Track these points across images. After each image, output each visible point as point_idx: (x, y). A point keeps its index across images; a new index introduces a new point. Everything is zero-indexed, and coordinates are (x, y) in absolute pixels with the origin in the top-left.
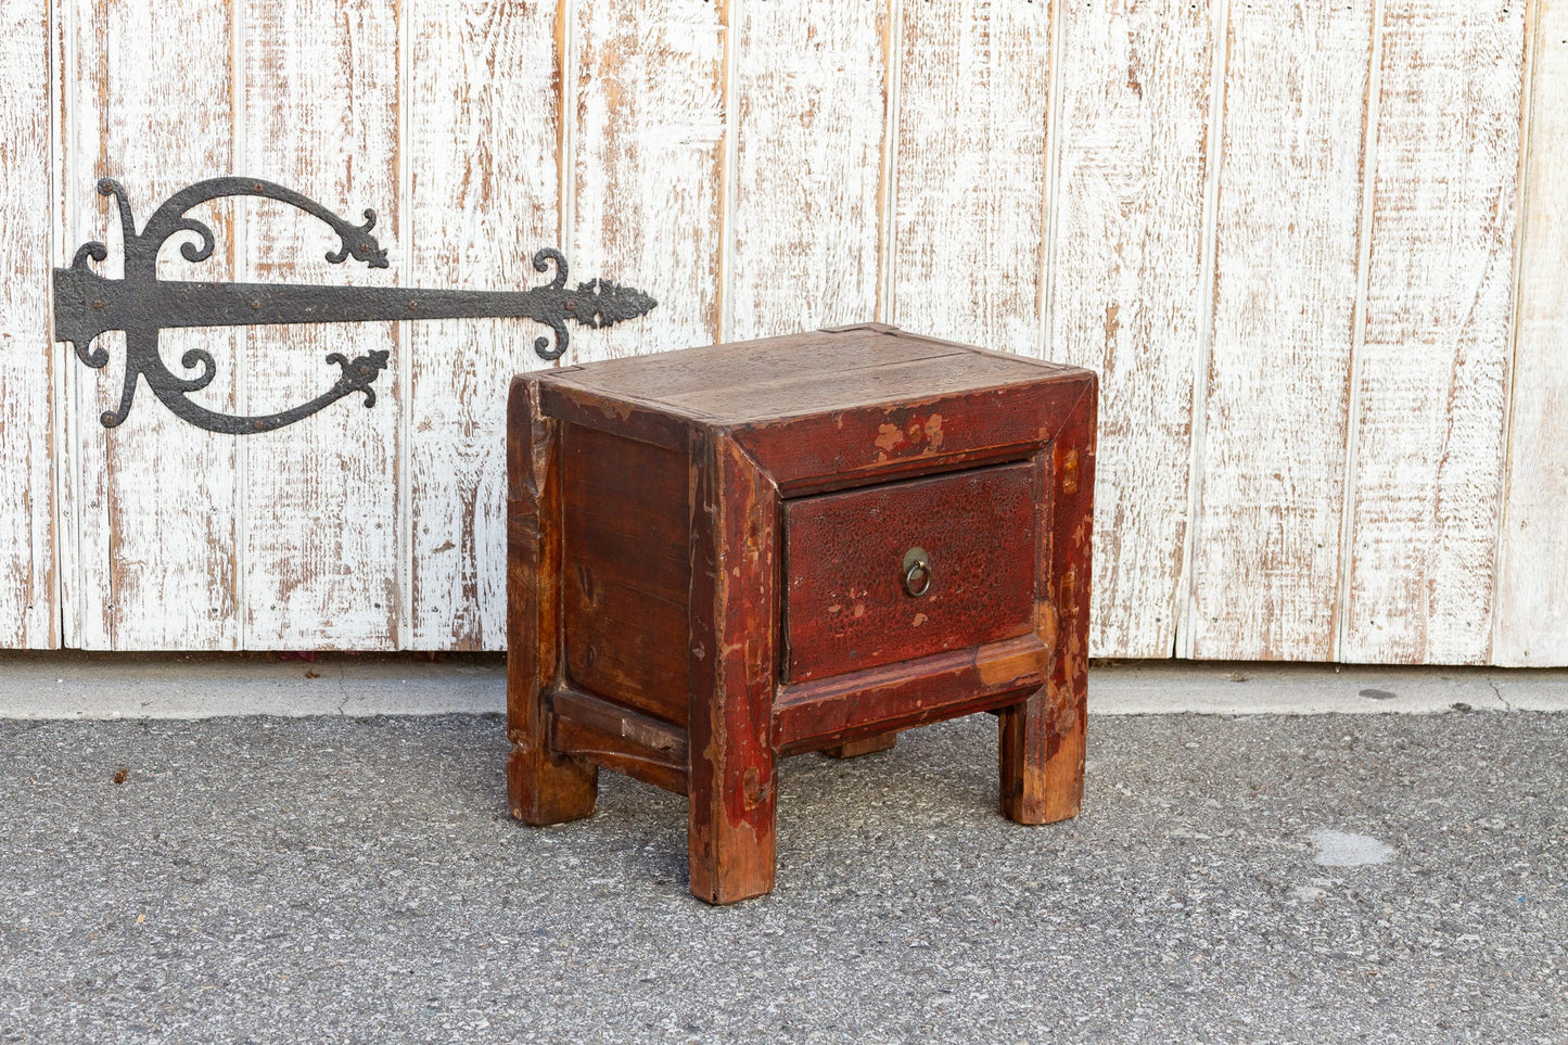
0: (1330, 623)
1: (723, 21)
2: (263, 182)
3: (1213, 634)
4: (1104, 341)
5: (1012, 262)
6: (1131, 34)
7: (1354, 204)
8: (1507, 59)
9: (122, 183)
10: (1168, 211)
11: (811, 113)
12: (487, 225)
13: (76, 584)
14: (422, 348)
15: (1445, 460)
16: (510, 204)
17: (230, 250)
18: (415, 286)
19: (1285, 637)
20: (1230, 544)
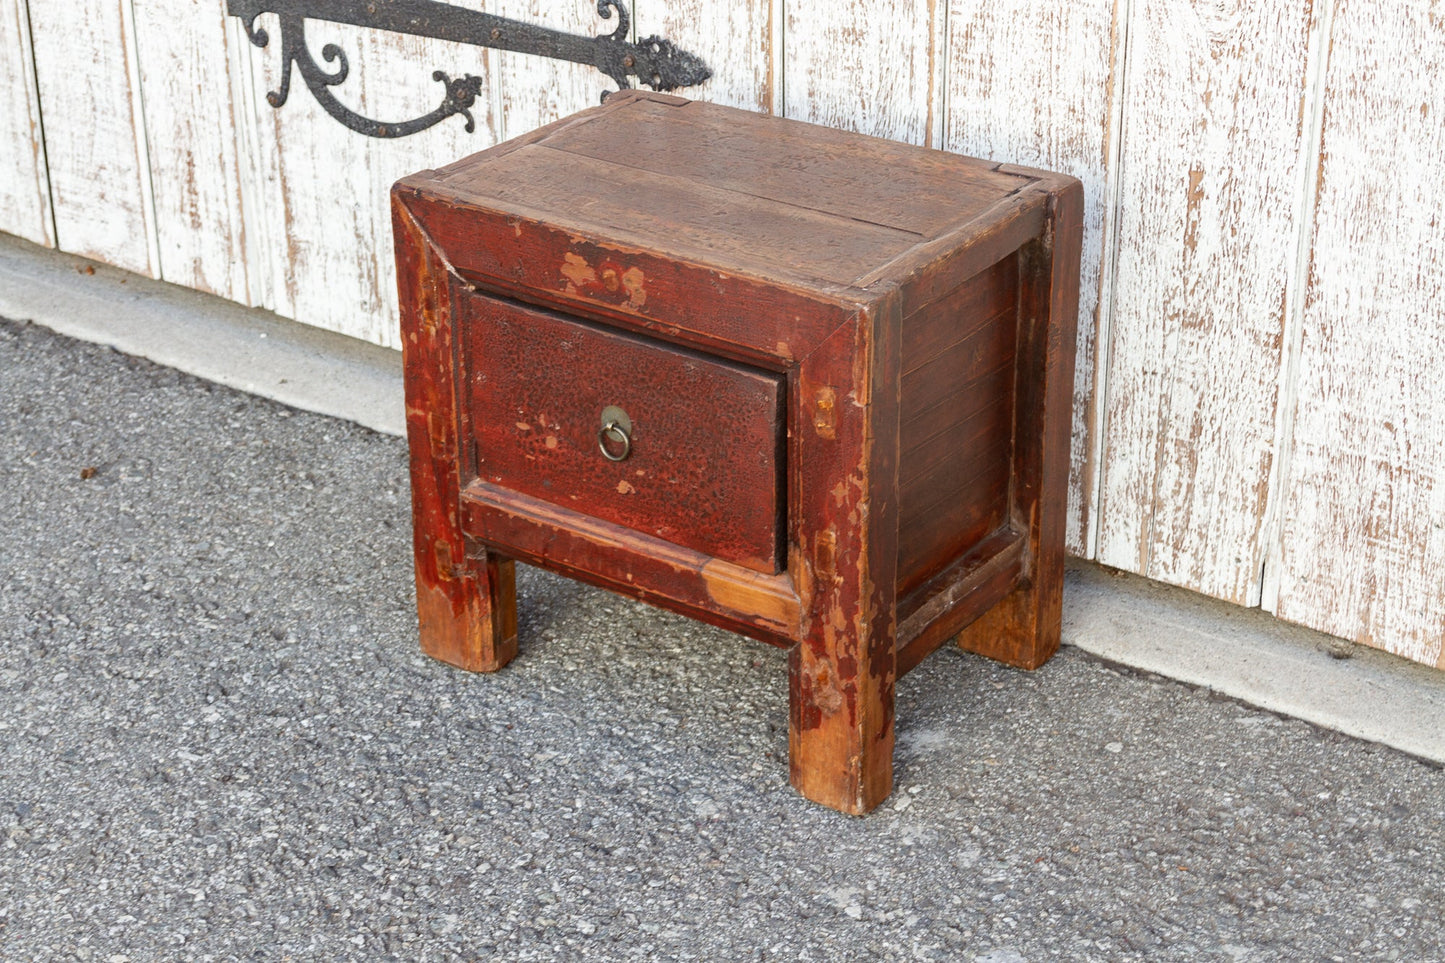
0: (1442, 623)
5: (1079, 93)
14: (510, 80)
18: (500, 14)
19: (1388, 623)
20: (1326, 494)
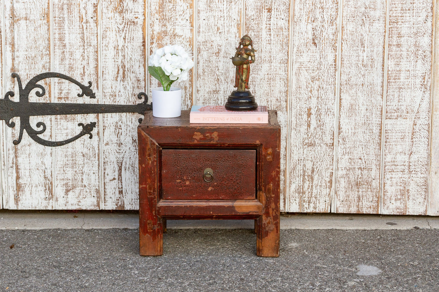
0: (377, 202)
1: (192, 26)
2: (59, 74)
3: (342, 206)
4: (307, 119)
5: (279, 95)
6: (313, 28)
7: (381, 78)
8: (427, 34)
9: (18, 74)
10: (325, 80)
11: (218, 53)
12: (124, 86)
13: (6, 190)
14: (106, 121)
15: (411, 154)
16: (131, 79)
17: (50, 93)
18: (103, 103)
19: (364, 206)
20: (346, 179)
